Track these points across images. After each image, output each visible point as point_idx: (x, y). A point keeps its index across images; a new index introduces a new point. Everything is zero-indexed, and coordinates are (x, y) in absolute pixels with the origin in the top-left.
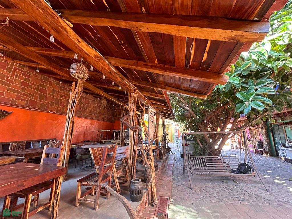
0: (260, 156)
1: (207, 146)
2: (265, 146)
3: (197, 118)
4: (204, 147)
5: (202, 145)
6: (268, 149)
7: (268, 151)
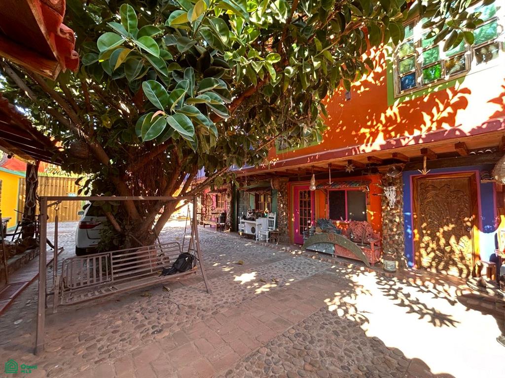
0: (220, 233)
1: (130, 227)
2: (228, 218)
3: (109, 163)
4: (124, 229)
5: (120, 225)
6: (231, 222)
7: (230, 224)
